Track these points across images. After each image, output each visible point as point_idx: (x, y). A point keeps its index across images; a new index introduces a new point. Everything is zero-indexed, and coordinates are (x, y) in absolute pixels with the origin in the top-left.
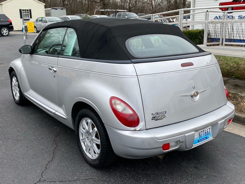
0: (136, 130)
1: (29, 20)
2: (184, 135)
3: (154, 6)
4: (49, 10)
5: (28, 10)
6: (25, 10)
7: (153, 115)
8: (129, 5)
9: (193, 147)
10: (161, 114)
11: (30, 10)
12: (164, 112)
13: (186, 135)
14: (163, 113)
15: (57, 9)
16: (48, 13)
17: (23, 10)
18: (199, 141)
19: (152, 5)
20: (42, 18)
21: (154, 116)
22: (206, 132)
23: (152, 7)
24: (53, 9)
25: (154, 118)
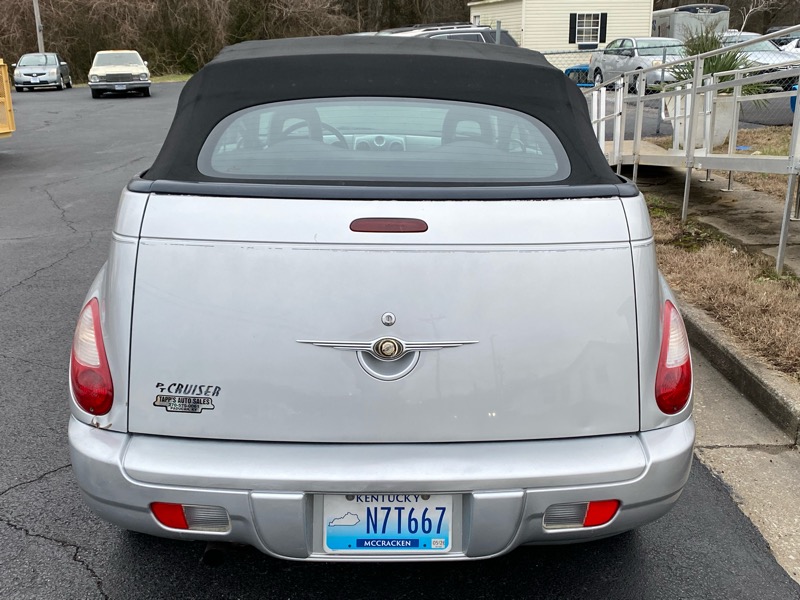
0: (97, 426)
1: (596, 46)
2: (246, 493)
4: (668, 15)
5: (596, 16)
6: (589, 16)
7: (162, 390)
9: (315, 557)
10: (197, 391)
11: (604, 16)
12: (212, 390)
13: (255, 495)
14: (204, 389)
15: (696, 11)
16: (664, 24)
17: (581, 16)
18: (360, 543)
20: (624, 40)
21: (166, 393)
22: (417, 515)
24: (681, 10)
25: (163, 401)
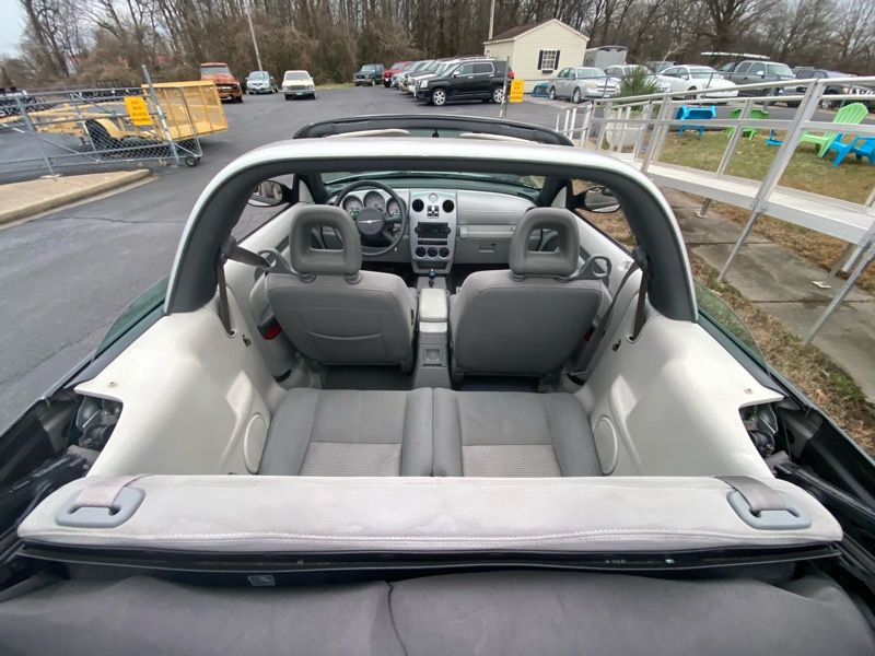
1: (551, 72)
3: (849, 52)
4: (593, 52)
5: (554, 53)
6: (550, 52)
8: (787, 44)
15: (609, 50)
16: (591, 58)
17: (546, 52)
19: (846, 49)
20: (570, 69)
23: (844, 54)
24: (601, 49)
